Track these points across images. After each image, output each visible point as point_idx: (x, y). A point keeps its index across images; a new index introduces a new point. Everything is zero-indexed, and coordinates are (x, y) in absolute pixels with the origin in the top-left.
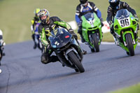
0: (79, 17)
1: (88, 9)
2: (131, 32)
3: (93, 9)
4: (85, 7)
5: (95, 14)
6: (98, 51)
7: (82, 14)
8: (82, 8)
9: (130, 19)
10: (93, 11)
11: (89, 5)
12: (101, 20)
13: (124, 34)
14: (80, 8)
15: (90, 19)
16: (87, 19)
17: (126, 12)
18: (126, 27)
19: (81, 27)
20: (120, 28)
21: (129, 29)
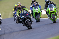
0: (32, 8)
1: (35, 5)
2: (54, 13)
3: (38, 5)
4: (34, 4)
5: (38, 7)
6: (39, 22)
7: (33, 6)
8: (33, 4)
9: (54, 8)
10: (37, 5)
11: (36, 3)
12: (41, 9)
13: (51, 14)
14: (32, 4)
15: (36, 9)
16: (35, 9)
17: (52, 5)
18: (52, 11)
19: (32, 12)
20: (50, 12)
21: (53, 12)
